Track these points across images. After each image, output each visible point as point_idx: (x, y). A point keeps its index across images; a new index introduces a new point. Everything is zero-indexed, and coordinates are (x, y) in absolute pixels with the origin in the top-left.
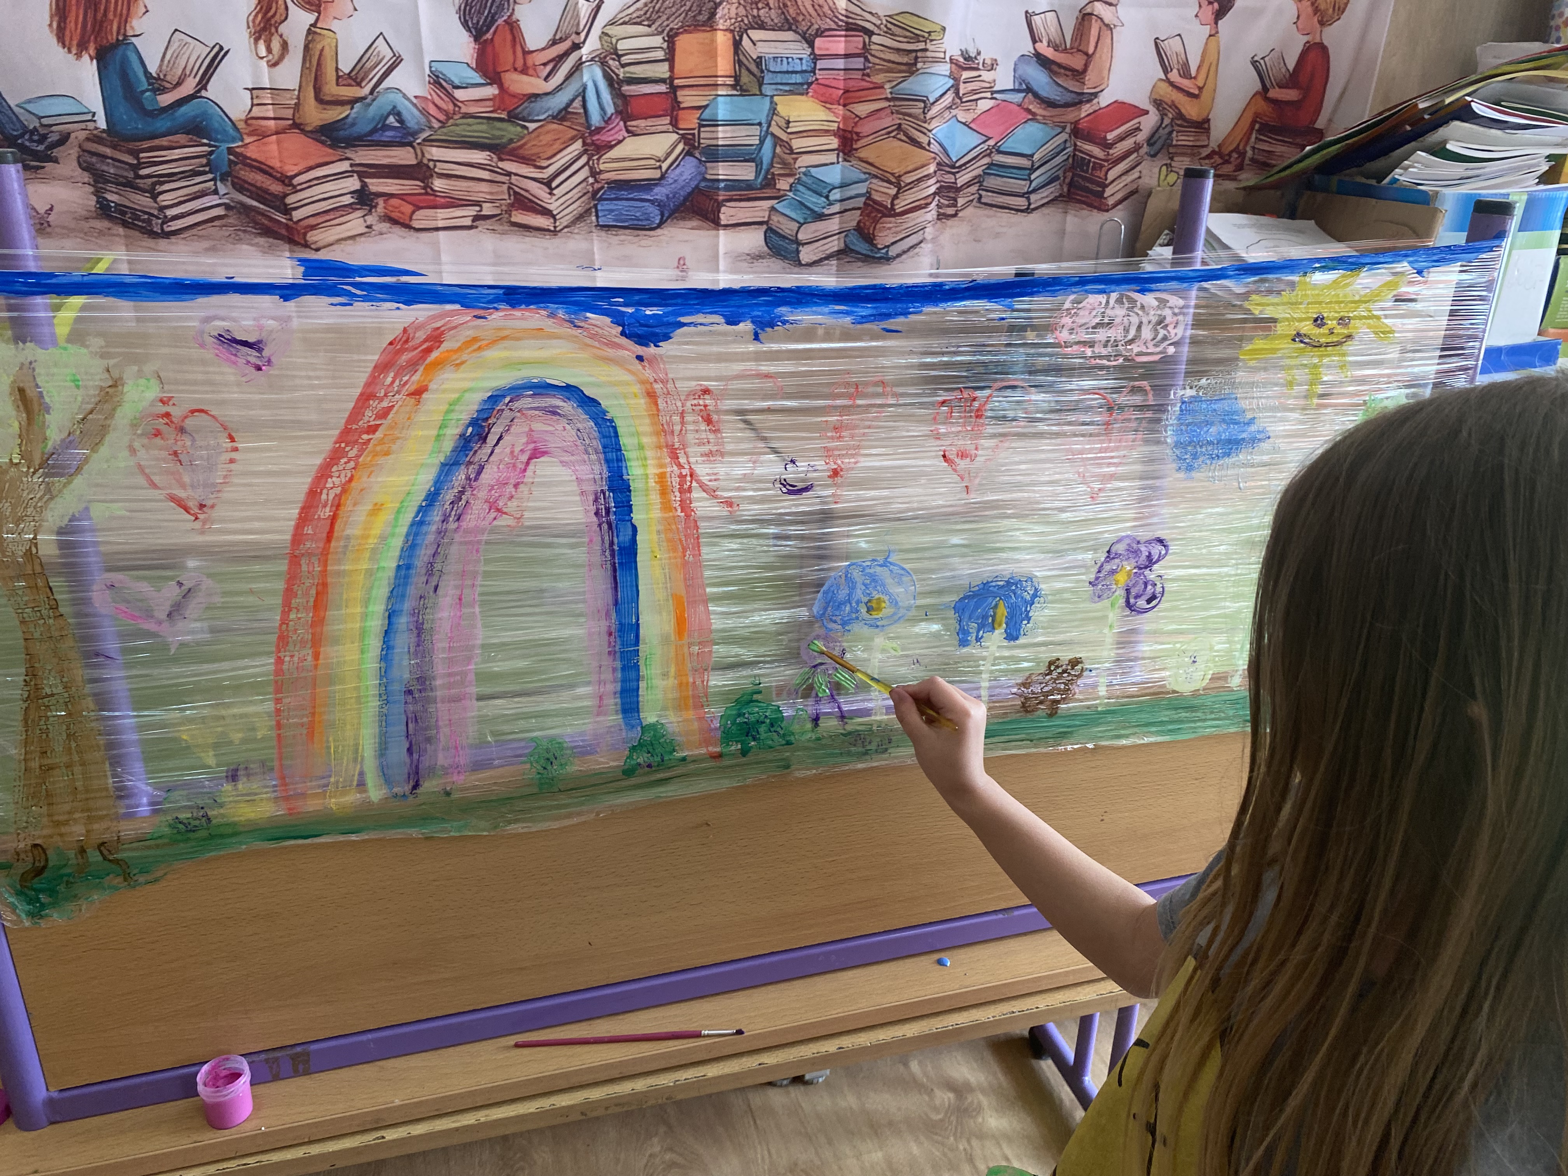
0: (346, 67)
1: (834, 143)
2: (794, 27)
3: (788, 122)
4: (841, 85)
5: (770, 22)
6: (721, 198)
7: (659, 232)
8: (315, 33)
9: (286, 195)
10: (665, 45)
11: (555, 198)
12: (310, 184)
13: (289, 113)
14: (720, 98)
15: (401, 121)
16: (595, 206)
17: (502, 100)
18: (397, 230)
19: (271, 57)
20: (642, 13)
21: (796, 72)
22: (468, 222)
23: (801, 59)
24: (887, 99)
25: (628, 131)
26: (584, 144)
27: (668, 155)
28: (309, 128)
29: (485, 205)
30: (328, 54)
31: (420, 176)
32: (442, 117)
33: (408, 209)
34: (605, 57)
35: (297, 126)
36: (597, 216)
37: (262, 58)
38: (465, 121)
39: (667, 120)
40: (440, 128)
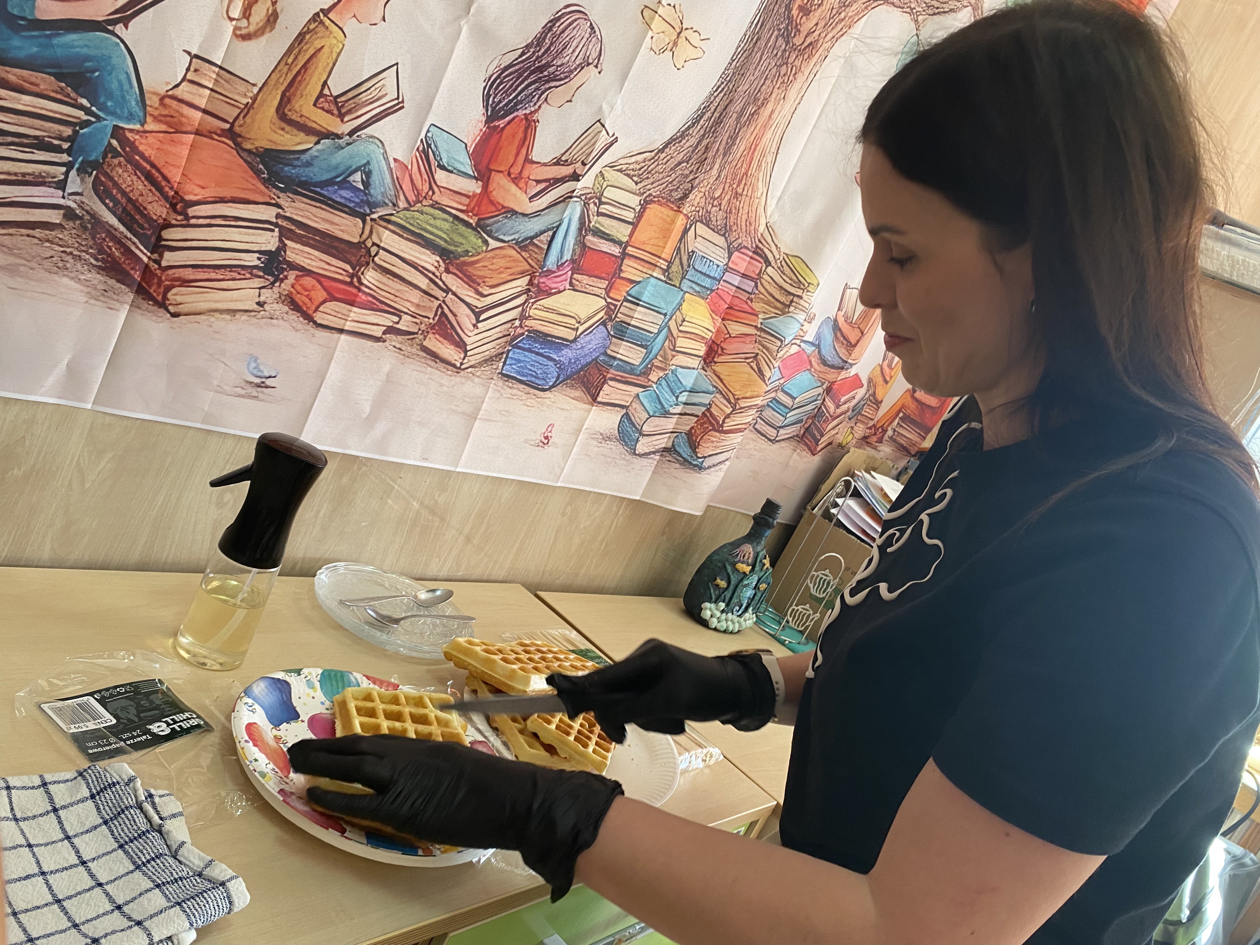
0: (336, 87)
1: (702, 350)
2: (727, 235)
3: (684, 320)
4: (728, 299)
5: (714, 223)
6: (609, 375)
7: (547, 394)
8: (322, 22)
9: (167, 225)
10: (638, 208)
11: (476, 331)
12: (212, 221)
13: (230, 113)
14: (652, 280)
15: (367, 184)
16: (509, 351)
17: (479, 204)
18: (294, 318)
19: (244, 23)
20: (638, 167)
21: (709, 276)
22: (378, 332)
23: (718, 266)
24: (756, 327)
25: (571, 284)
26: (530, 283)
27: (590, 318)
28: (248, 146)
29: (405, 317)
30: (324, 59)
31: (354, 261)
32: (412, 198)
33: (321, 294)
34: (590, 199)
35: (232, 134)
36: (505, 363)
37: (231, 19)
38: (432, 211)
39: (604, 284)
40: (405, 209)
